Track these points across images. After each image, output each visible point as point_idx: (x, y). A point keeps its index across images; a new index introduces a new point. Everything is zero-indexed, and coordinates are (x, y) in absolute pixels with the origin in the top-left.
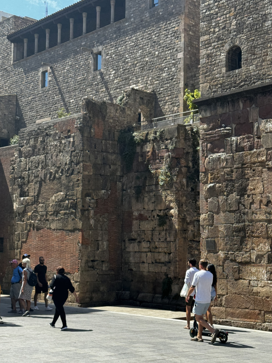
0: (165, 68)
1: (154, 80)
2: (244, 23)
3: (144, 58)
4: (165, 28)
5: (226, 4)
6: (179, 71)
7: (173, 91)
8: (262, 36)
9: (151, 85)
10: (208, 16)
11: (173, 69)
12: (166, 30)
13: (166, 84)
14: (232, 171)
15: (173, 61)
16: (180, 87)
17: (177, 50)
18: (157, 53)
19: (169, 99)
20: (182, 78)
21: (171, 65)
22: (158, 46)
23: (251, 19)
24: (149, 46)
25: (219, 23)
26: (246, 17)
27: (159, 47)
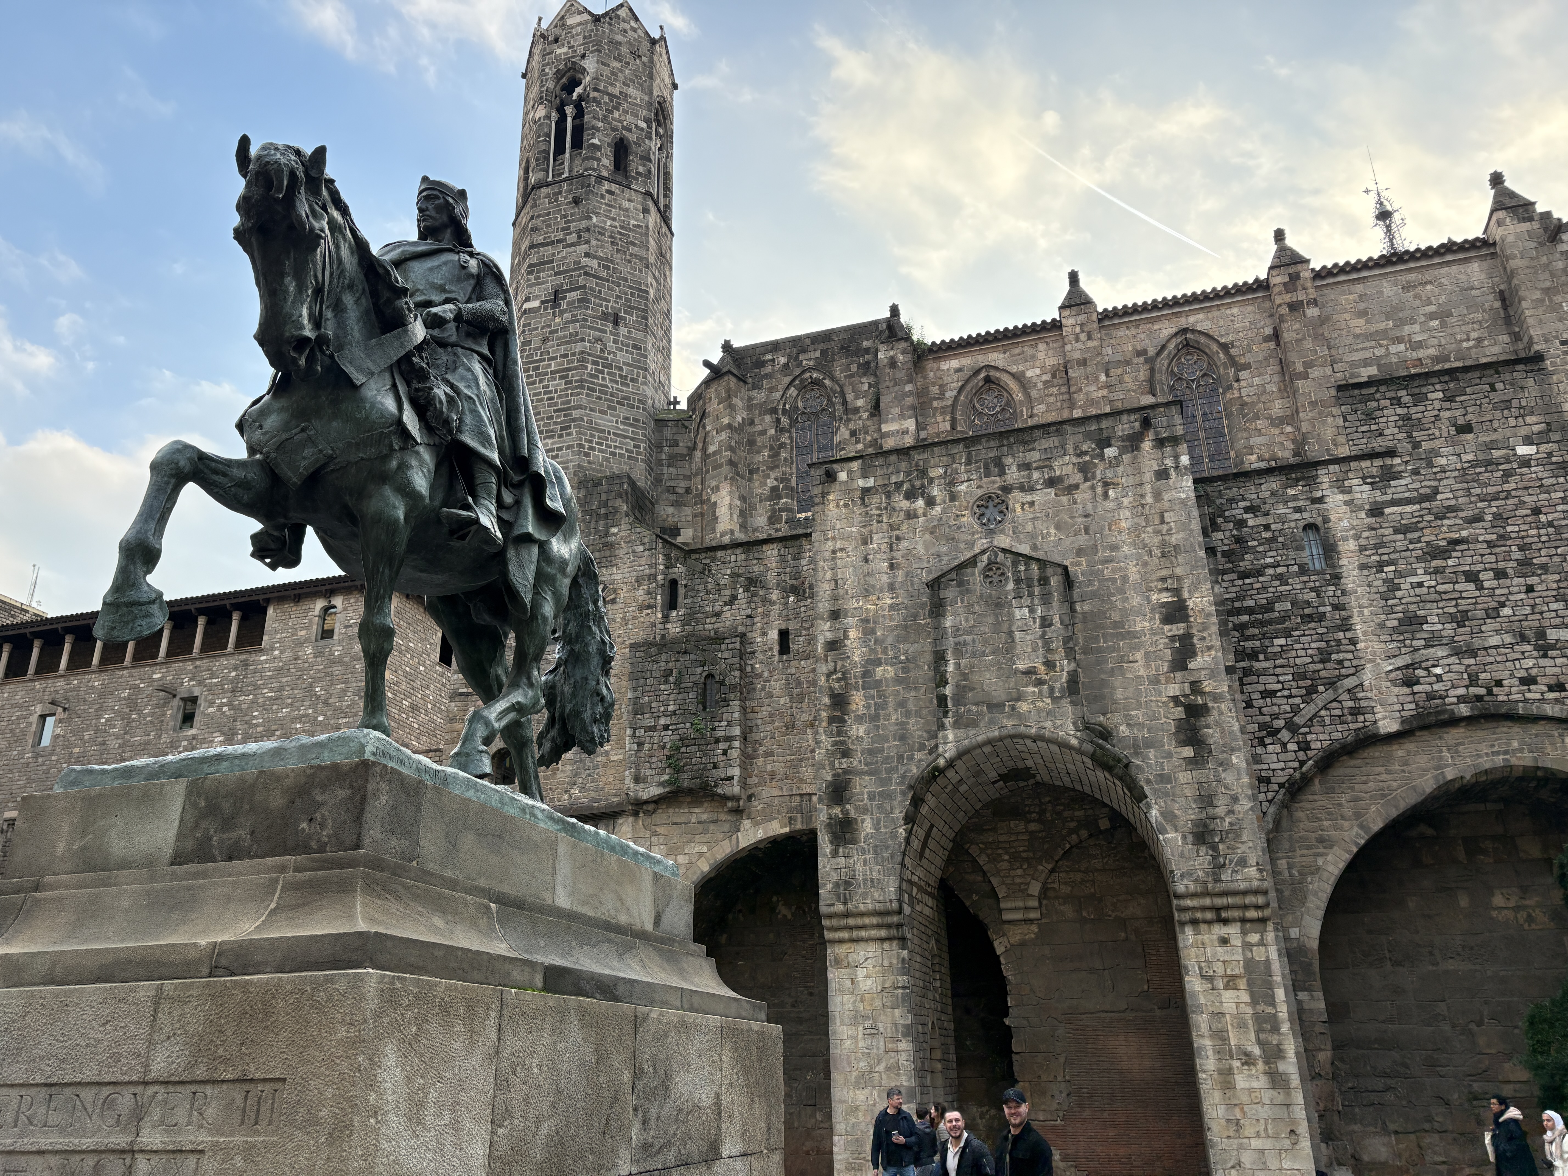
12: (344, 683)
24: (307, 703)
27: (326, 709)
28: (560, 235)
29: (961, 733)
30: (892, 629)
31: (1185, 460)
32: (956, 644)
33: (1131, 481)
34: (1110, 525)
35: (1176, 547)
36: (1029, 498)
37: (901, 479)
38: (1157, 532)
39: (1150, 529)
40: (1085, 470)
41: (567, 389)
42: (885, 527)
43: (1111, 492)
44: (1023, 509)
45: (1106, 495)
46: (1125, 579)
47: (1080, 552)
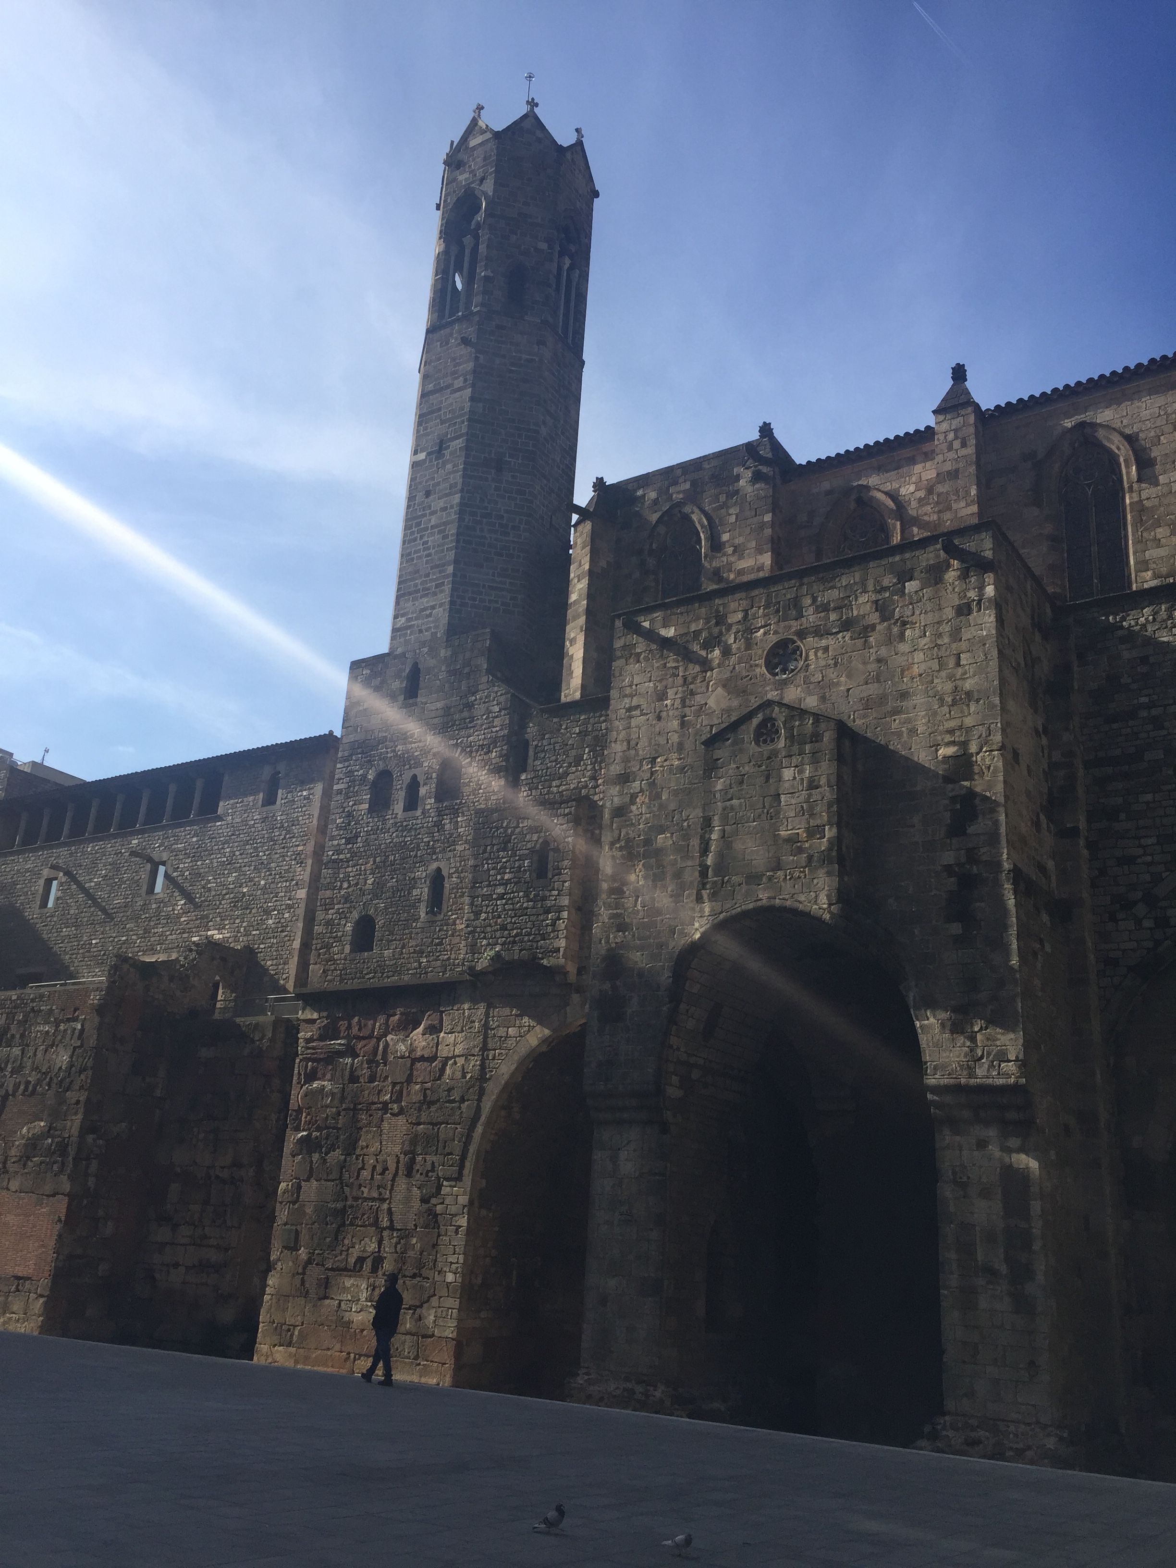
0: (275, 910)
1: (251, 929)
2: (385, 884)
3: (240, 887)
4: (283, 843)
5: (362, 850)
6: (297, 920)
7: (281, 953)
8: (407, 908)
9: (244, 935)
10: (335, 861)
11: (287, 915)
12: (284, 848)
13: (270, 938)
14: (339, 1114)
15: (289, 902)
16: (293, 947)
17: (297, 884)
18: (263, 882)
19: (272, 965)
20: (299, 934)
21: (284, 907)
22: (266, 872)
23: (394, 880)
24: (253, 867)
25: (350, 877)
26: (388, 875)
27: (268, 873)
28: (449, 380)
29: (718, 906)
30: (676, 793)
31: (990, 591)
32: (724, 809)
33: (930, 618)
34: (903, 671)
35: (969, 694)
36: (824, 643)
37: (700, 627)
38: (951, 677)
39: (943, 674)
40: (883, 609)
41: (443, 545)
42: (680, 680)
43: (908, 633)
44: (816, 655)
45: (902, 637)
46: (913, 731)
47: (868, 704)
